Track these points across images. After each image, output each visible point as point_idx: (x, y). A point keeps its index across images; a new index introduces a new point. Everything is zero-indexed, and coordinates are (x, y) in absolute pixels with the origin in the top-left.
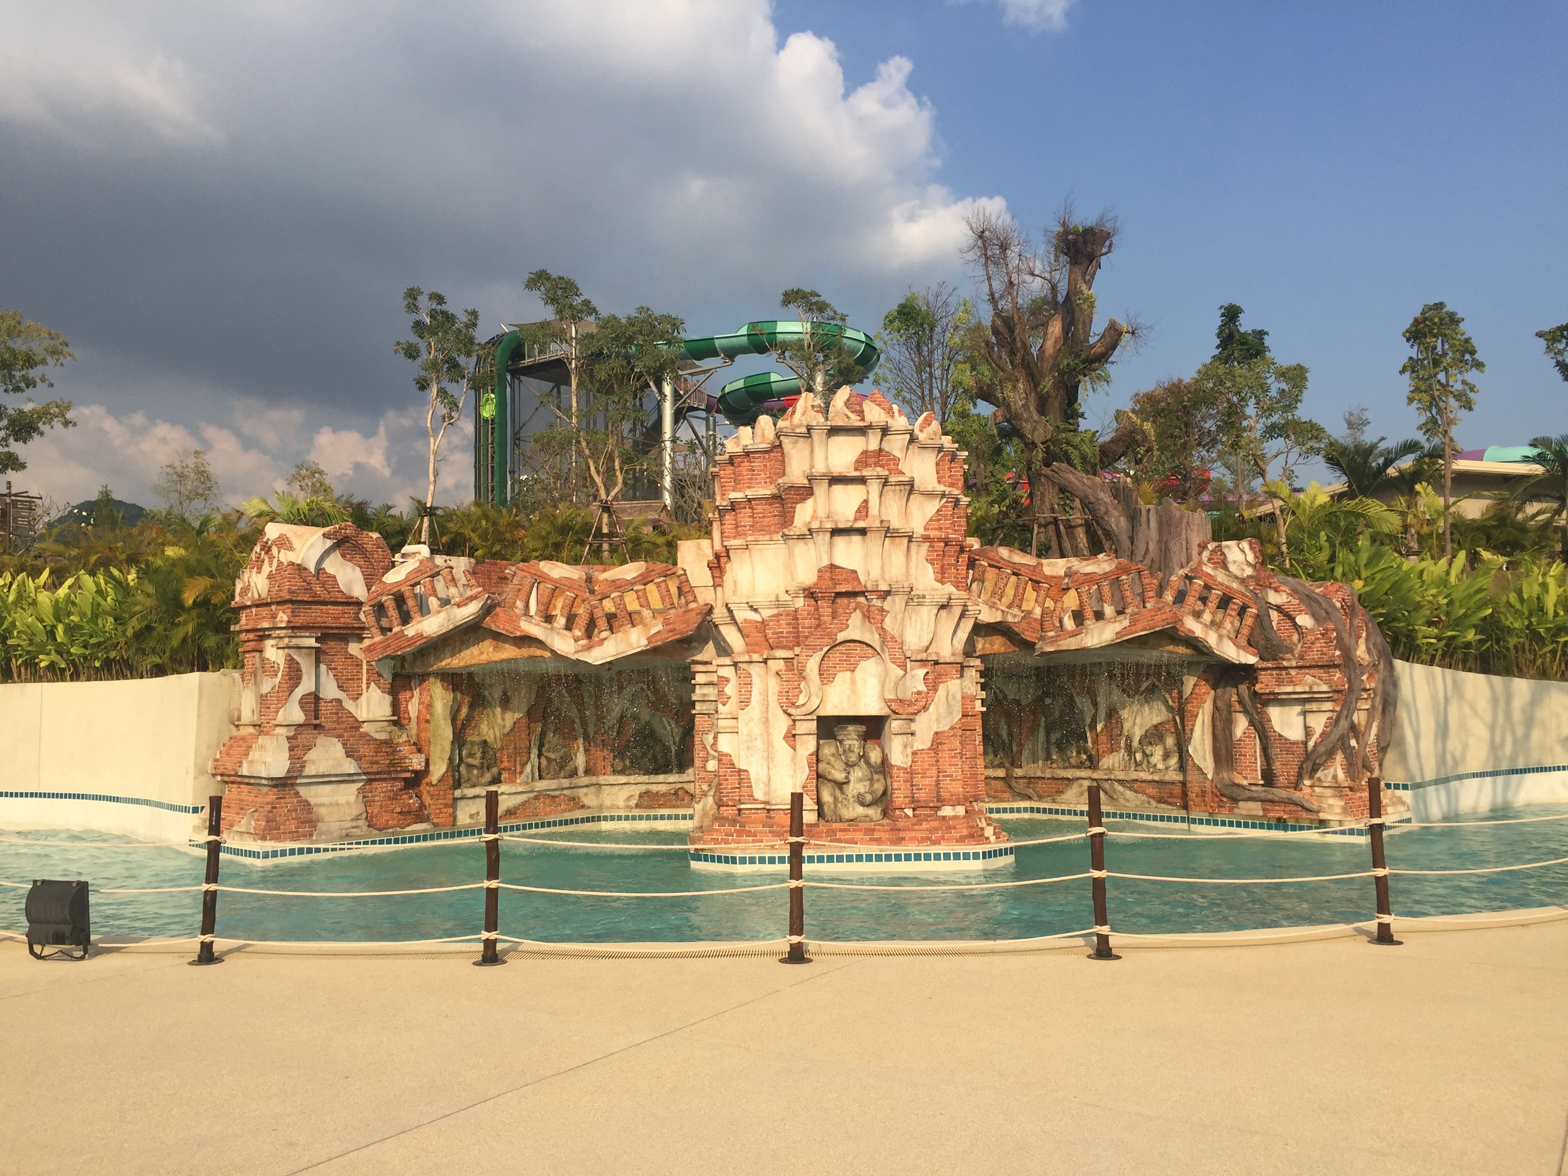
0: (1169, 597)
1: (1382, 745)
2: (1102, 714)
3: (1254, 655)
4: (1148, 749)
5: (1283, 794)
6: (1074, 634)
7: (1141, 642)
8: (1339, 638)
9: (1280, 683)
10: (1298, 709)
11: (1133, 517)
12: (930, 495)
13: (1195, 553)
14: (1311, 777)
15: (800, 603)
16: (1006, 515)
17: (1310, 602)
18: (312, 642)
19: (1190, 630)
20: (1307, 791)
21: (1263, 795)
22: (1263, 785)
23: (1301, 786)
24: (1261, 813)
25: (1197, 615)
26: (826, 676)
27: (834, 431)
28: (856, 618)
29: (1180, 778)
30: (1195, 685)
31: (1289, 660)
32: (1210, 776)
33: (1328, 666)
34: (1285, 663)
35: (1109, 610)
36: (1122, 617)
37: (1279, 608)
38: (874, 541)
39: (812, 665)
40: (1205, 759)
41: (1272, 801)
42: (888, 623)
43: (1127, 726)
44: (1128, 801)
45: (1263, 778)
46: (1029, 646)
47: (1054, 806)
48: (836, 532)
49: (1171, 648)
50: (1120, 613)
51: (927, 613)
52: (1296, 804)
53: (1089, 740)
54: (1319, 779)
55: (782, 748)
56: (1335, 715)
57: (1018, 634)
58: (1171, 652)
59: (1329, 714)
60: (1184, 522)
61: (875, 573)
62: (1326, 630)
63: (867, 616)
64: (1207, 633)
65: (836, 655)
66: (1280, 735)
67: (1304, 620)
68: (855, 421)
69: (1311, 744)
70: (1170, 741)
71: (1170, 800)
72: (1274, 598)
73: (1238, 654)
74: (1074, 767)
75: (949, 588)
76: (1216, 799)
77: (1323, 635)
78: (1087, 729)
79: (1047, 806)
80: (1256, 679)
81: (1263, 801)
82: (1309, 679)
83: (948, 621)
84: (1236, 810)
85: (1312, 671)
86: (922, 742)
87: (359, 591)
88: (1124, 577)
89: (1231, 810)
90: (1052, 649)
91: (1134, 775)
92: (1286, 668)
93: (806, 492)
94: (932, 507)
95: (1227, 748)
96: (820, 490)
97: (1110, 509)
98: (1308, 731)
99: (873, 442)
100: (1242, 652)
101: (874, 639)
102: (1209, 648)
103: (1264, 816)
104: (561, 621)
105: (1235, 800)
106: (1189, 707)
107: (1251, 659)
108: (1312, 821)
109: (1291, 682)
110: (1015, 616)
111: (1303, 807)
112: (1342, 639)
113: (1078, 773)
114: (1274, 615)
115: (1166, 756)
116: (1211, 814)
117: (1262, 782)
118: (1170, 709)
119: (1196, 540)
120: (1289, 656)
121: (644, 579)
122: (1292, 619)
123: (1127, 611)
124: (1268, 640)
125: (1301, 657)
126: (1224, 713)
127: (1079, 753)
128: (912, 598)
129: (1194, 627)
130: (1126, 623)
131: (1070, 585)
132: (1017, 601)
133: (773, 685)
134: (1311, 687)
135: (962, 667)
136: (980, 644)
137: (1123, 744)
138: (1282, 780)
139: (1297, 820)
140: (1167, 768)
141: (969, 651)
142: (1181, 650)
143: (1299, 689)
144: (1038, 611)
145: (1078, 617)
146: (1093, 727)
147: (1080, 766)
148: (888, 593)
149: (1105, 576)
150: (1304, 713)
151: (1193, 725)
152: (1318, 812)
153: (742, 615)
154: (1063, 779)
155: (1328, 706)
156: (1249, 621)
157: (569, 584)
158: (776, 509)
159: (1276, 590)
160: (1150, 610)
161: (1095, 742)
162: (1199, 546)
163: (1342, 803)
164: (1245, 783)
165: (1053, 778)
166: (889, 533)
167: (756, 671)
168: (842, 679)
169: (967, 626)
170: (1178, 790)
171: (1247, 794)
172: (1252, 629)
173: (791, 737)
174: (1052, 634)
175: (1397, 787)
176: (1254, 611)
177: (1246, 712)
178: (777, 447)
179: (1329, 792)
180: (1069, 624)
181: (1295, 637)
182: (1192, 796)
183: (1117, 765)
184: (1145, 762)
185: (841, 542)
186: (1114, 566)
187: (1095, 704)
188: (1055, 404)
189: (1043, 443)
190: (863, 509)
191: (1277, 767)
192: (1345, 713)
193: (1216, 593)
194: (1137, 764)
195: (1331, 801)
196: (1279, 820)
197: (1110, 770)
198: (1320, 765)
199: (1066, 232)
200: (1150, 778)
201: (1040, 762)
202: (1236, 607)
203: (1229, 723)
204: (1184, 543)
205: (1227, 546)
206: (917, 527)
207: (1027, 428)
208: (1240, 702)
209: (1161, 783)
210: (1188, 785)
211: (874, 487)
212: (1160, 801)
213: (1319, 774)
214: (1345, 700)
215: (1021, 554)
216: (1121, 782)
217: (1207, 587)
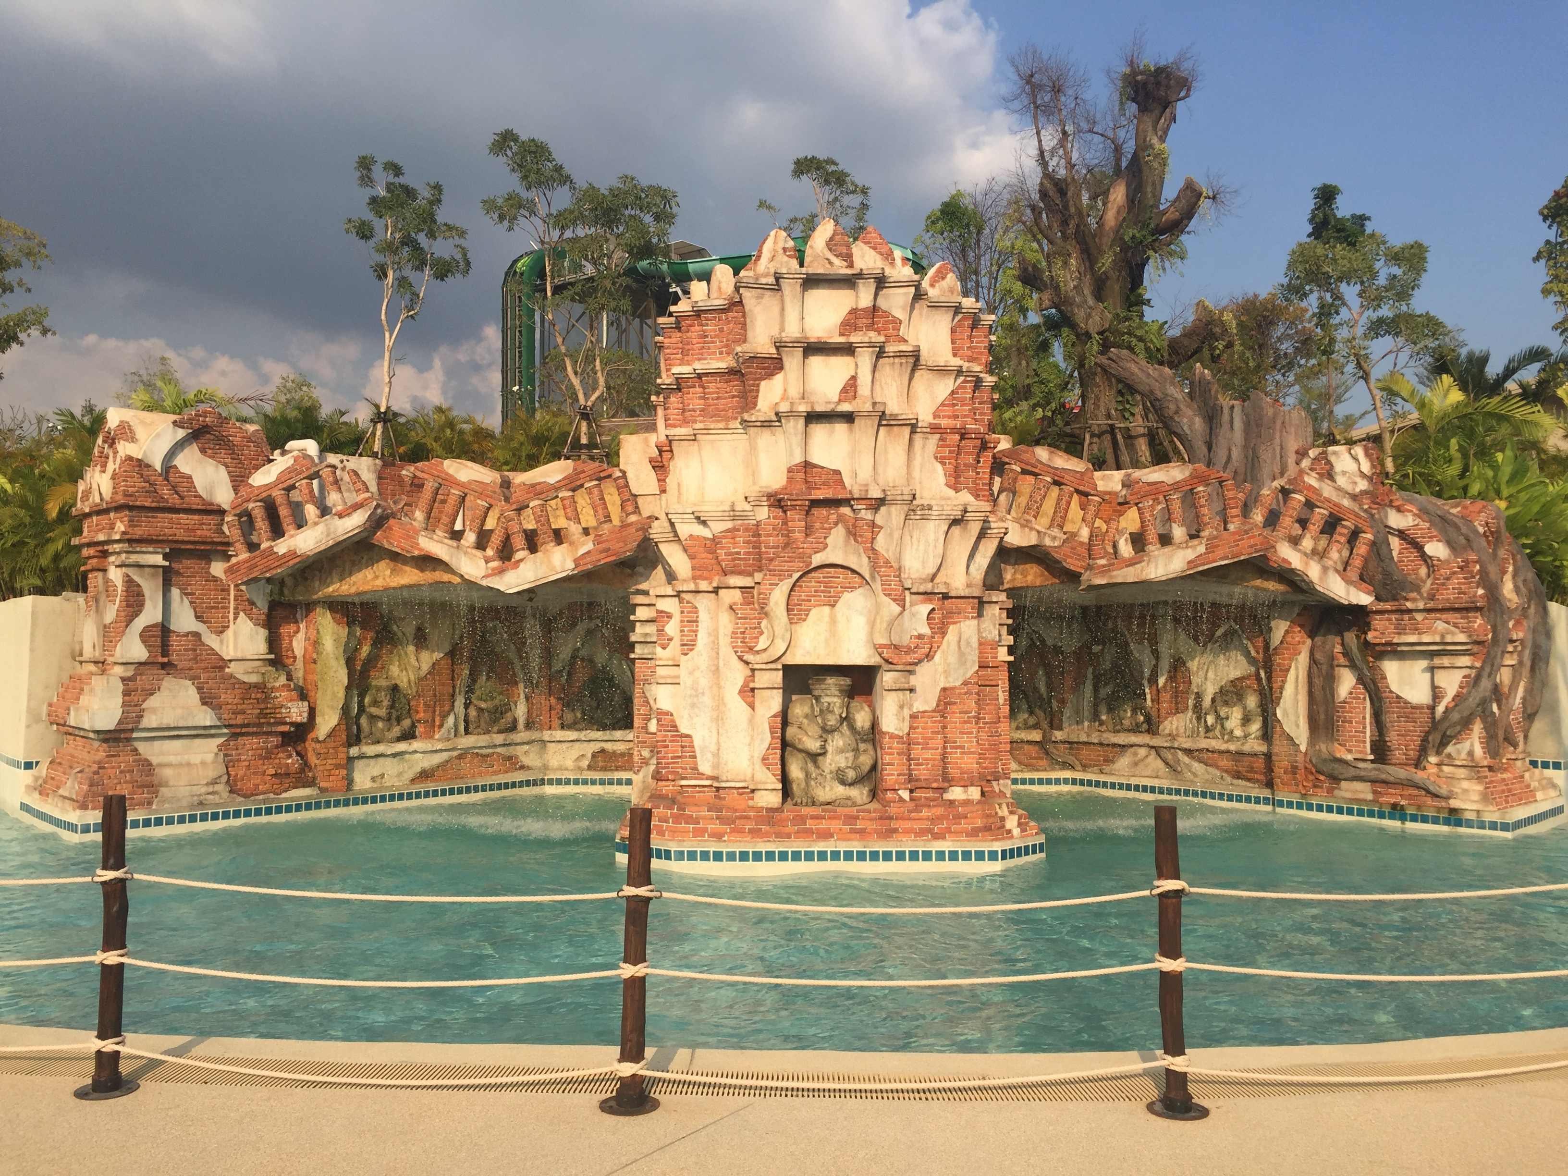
0: (1258, 517)
1: (1529, 711)
2: (1165, 664)
3: (1368, 593)
4: (1223, 711)
5: (1401, 773)
6: (1131, 563)
7: (1219, 574)
8: (1483, 572)
9: (1401, 630)
10: (1424, 663)
11: (1212, 417)
12: (941, 371)
13: (1291, 460)
14: (1438, 753)
15: (763, 513)
16: (1051, 421)
17: (1444, 525)
18: (158, 560)
19: (1285, 561)
20: (1432, 770)
21: (1374, 774)
22: (1372, 761)
23: (1424, 763)
24: (1370, 797)
25: (1295, 541)
26: (796, 611)
27: (811, 282)
29: (1263, 748)
30: (1287, 632)
31: (1414, 600)
32: (1303, 748)
33: (1467, 609)
34: (1409, 605)
35: (1178, 532)
36: (1196, 542)
37: (1401, 534)
38: (864, 429)
39: (778, 597)
40: (1298, 726)
41: (1385, 782)
42: (881, 542)
43: (1196, 680)
44: (1195, 775)
45: (1373, 751)
46: (1074, 577)
47: (1102, 778)
48: (813, 418)
49: (1258, 582)
50: (1193, 536)
51: (934, 530)
52: (1419, 788)
53: (1148, 697)
54: (1449, 756)
55: (736, 705)
56: (1473, 673)
57: (1058, 562)
58: (1258, 588)
59: (1466, 672)
60: (1279, 422)
61: (865, 473)
62: (1467, 562)
63: (853, 533)
64: (1307, 564)
65: (811, 584)
66: (1398, 697)
67: (1436, 549)
68: (840, 267)
69: (1440, 709)
70: (1252, 701)
71: (1250, 775)
72: (1396, 520)
73: (1348, 593)
74: (1129, 731)
75: (966, 497)
76: (1311, 777)
77: (1461, 568)
78: (1145, 682)
79: (1094, 777)
80: (1368, 625)
81: (1373, 781)
82: (1440, 626)
83: (962, 541)
84: (1336, 792)
85: (1444, 616)
86: (925, 701)
87: (224, 496)
88: (1201, 489)
89: (1330, 791)
90: (1103, 581)
91: (1203, 743)
92: (1409, 611)
93: (774, 364)
94: (945, 387)
95: (1327, 711)
96: (792, 361)
97: (1182, 406)
98: (1436, 693)
99: (864, 297)
100: (1353, 590)
101: (862, 564)
102: (1310, 583)
103: (1375, 801)
104: (470, 537)
105: (1336, 779)
106: (1278, 660)
107: (1364, 599)
108: (1439, 810)
109: (1416, 630)
110: (1054, 538)
111: (1428, 791)
112: (1487, 574)
113: (1133, 739)
114: (1395, 543)
115: (1246, 720)
116: (1304, 796)
117: (1372, 757)
118: (1252, 661)
119: (1293, 445)
120: (1414, 595)
121: (573, 484)
122: (1420, 548)
123: (1202, 534)
124: (1387, 574)
125: (1432, 598)
126: (1324, 667)
127: (1134, 711)
128: (915, 509)
129: (1290, 556)
130: (1202, 549)
131: (1129, 498)
132: (1059, 519)
133: (726, 623)
134: (1443, 636)
135: (981, 604)
136: (1010, 575)
137: (1191, 702)
138: (1398, 755)
139: (1419, 807)
140: (1246, 736)
141: (992, 580)
142: (1272, 586)
143: (1426, 639)
144: (1085, 533)
145: (1138, 541)
146: (1153, 680)
147: (1135, 729)
148: (880, 502)
149: (1176, 486)
150: (1432, 669)
151: (1284, 682)
152: (1448, 798)
153: (687, 529)
154: (1114, 745)
155: (1465, 661)
156: (1362, 549)
157: (480, 489)
158: (734, 387)
159: (1399, 510)
160: (1234, 533)
161: (1156, 700)
162: (1297, 452)
163: (1480, 788)
164: (1349, 757)
165: (1101, 744)
166: (885, 420)
167: (704, 604)
168: (819, 615)
169: (988, 549)
170: (1260, 763)
171: (1352, 772)
172: (1366, 560)
173: (749, 692)
174: (1103, 562)
175: (1545, 765)
176: (1369, 536)
177: (1353, 666)
178: (736, 304)
179: (1462, 773)
180: (1126, 549)
181: (1423, 571)
182: (1279, 771)
183: (1182, 730)
184: (1219, 727)
185: (819, 431)
186: (1187, 474)
187: (1156, 654)
188: (1115, 288)
189: (1098, 333)
190: (850, 388)
191: (1392, 737)
192: (1487, 670)
193: (1321, 512)
194: (1208, 729)
195: (1465, 784)
196: (1394, 806)
197: (1172, 737)
198: (1452, 737)
199: (1134, 73)
200: (1224, 747)
201: (1086, 724)
202: (1346, 531)
203: (1330, 680)
204: (1278, 449)
205: (1335, 453)
206: (925, 416)
207: (1079, 315)
208: (1346, 654)
209: (1240, 753)
210: (1274, 758)
211: (865, 358)
212: (1238, 775)
213: (1450, 749)
214: (1488, 654)
215: (1065, 456)
216: (1188, 752)
217: (1309, 505)
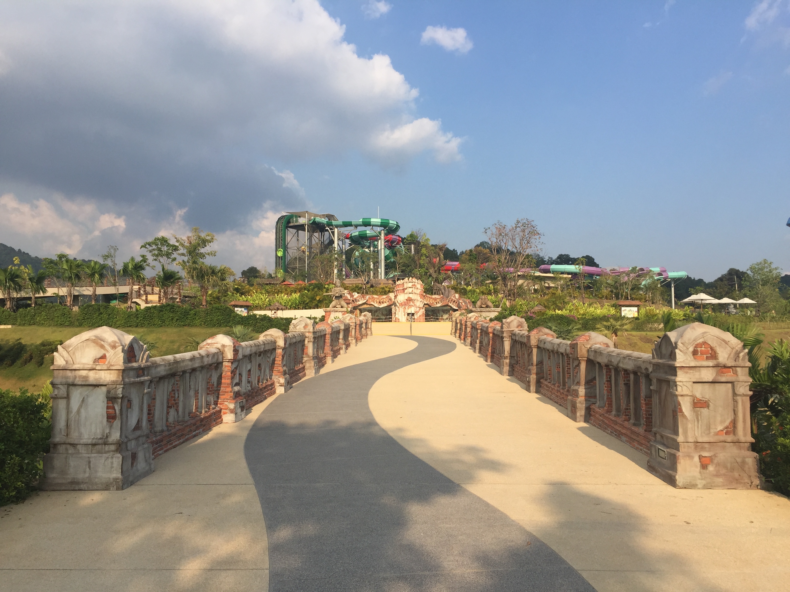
0: (447, 301)
7: (444, 306)
11: (445, 290)
12: (420, 289)
13: (451, 295)
15: (406, 301)
17: (464, 301)
26: (408, 309)
27: (409, 282)
28: (411, 303)
35: (440, 302)
39: (407, 307)
42: (415, 303)
46: (430, 306)
49: (448, 307)
51: (419, 302)
55: (403, 316)
60: (451, 291)
61: (414, 298)
63: (413, 302)
64: (452, 305)
65: (409, 306)
67: (463, 304)
68: (412, 281)
72: (460, 301)
75: (422, 299)
77: (465, 305)
78: (439, 317)
83: (421, 303)
86: (418, 316)
87: (349, 298)
88: (442, 298)
90: (433, 307)
93: (406, 289)
96: (408, 288)
99: (414, 283)
101: (413, 305)
102: (452, 307)
104: (376, 302)
107: (457, 308)
110: (429, 303)
112: (468, 306)
114: (460, 303)
121: (386, 298)
123: (442, 302)
127: (438, 320)
128: (417, 300)
129: (450, 304)
130: (442, 304)
131: (435, 299)
132: (429, 301)
133: (402, 310)
135: (423, 308)
136: (425, 306)
144: (432, 302)
148: (415, 300)
149: (439, 298)
153: (399, 302)
157: (377, 298)
158: (403, 290)
160: (445, 302)
166: (415, 293)
167: (401, 308)
168: (410, 309)
169: (423, 304)
172: (457, 305)
174: (433, 305)
176: (458, 303)
178: (403, 284)
180: (435, 304)
181: (462, 306)
185: (410, 294)
186: (441, 296)
187: (440, 314)
190: (412, 291)
193: (454, 300)
202: (455, 302)
205: (456, 295)
206: (418, 292)
211: (414, 288)
215: (430, 295)
217: (452, 300)
